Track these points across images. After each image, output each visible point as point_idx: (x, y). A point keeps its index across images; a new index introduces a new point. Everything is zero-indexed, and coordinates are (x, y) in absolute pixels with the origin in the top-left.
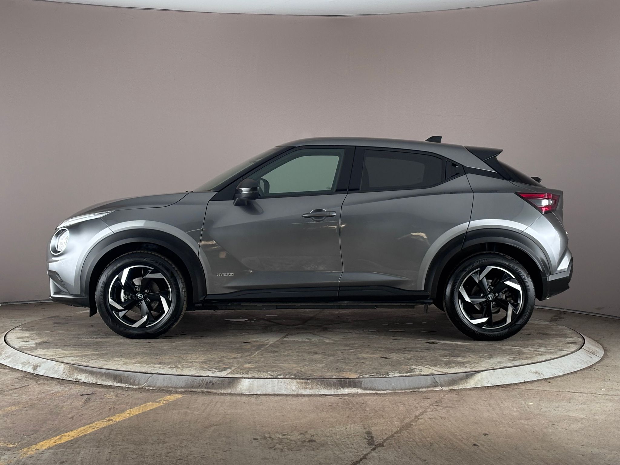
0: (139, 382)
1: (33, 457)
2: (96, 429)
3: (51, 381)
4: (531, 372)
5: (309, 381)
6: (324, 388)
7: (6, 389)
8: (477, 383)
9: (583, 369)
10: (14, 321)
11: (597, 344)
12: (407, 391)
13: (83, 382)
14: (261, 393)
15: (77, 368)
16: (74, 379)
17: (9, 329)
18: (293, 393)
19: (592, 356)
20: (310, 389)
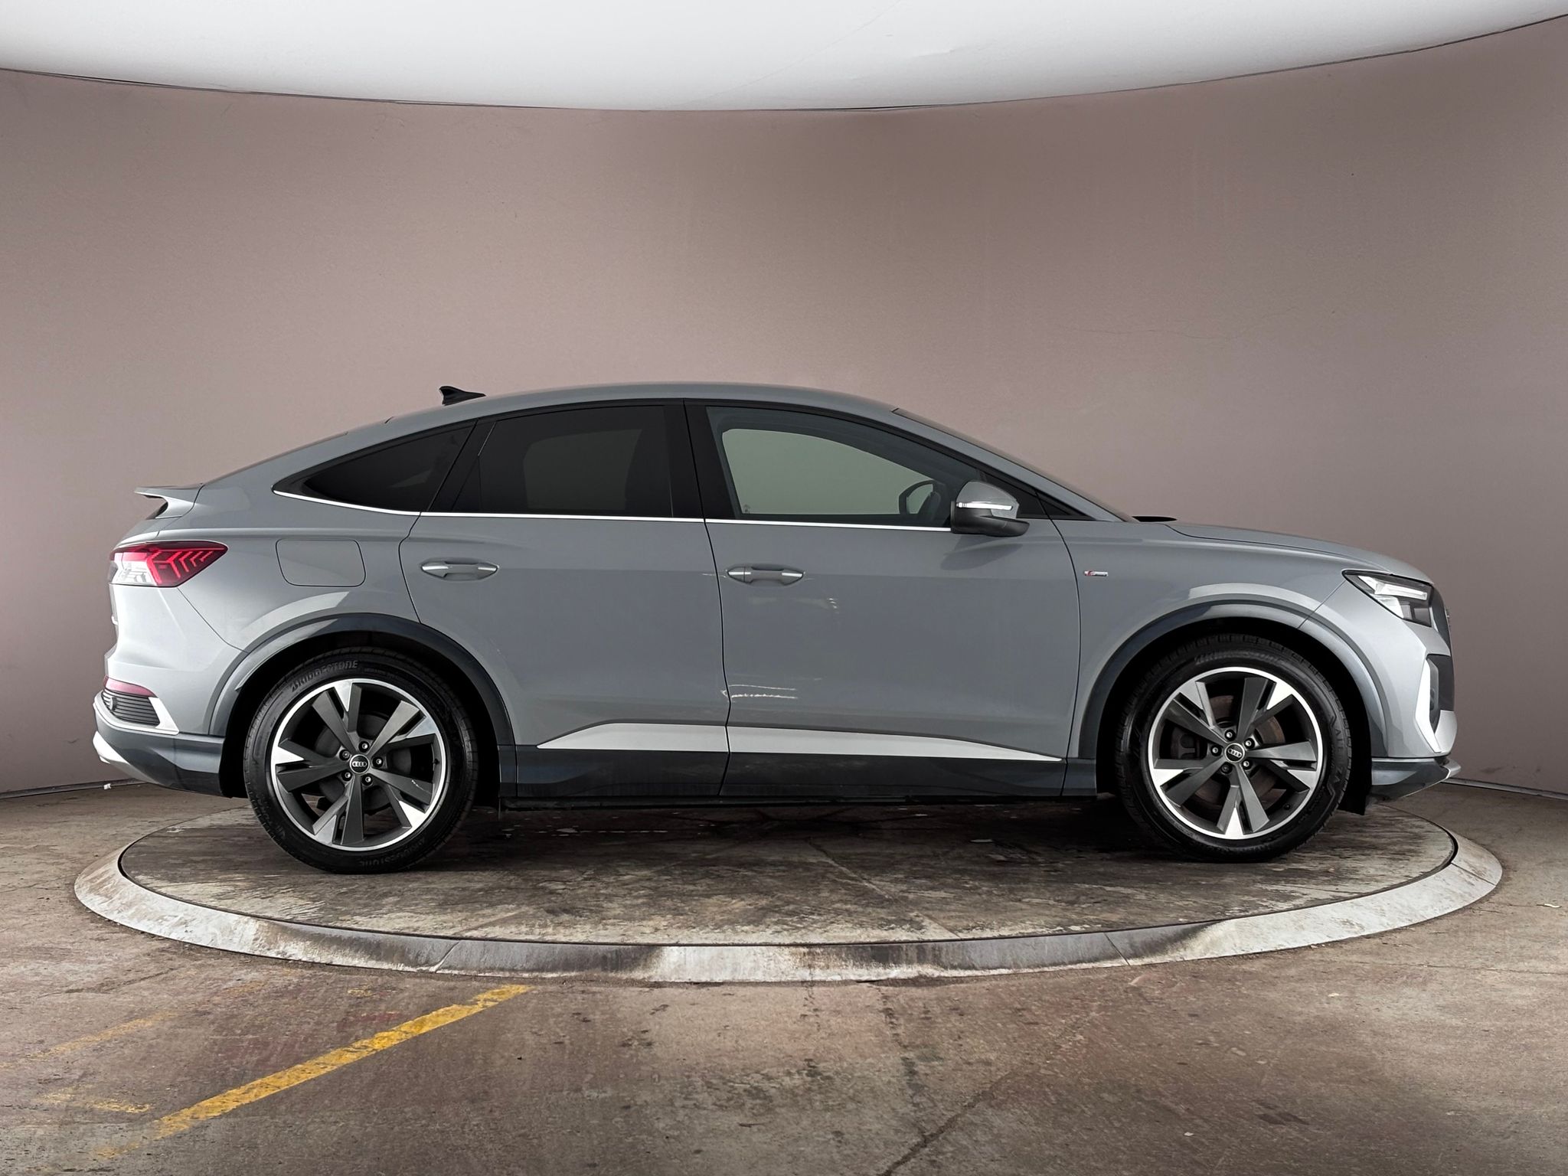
0: (428, 956)
1: (185, 1135)
2: (329, 1069)
3: (226, 960)
4: (1333, 920)
5: (818, 950)
6: (854, 964)
7: (124, 978)
8: (1207, 949)
9: (1454, 912)
10: (139, 823)
11: (1486, 854)
12: (1046, 969)
13: (300, 960)
14: (709, 980)
15: (284, 929)
16: (278, 953)
17: (131, 841)
18: (783, 980)
19: (1473, 882)
20: (822, 968)
